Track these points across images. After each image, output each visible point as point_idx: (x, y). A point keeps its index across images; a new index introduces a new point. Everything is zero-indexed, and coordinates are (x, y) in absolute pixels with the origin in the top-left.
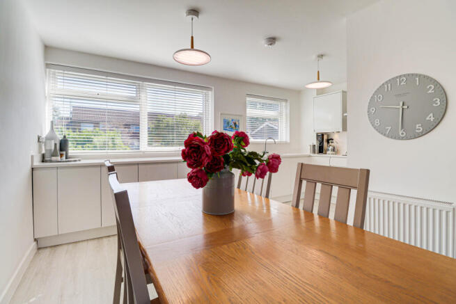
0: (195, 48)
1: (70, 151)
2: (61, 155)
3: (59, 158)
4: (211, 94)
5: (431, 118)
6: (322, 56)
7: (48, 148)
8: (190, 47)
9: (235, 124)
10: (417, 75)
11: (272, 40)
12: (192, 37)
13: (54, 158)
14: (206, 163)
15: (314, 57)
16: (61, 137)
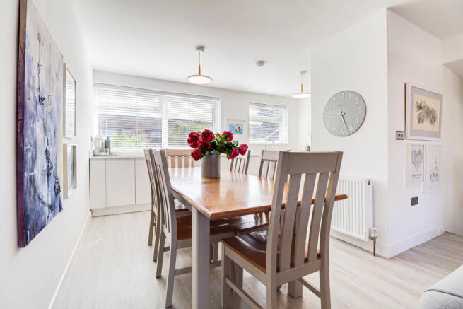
0: (202, 74)
1: (111, 150)
2: (107, 151)
3: (104, 153)
4: (219, 103)
5: (357, 121)
6: (305, 72)
7: (97, 146)
8: (198, 74)
9: (239, 128)
10: (350, 91)
11: (261, 63)
12: (199, 66)
13: (101, 154)
14: (200, 145)
15: (298, 73)
16: (105, 138)
